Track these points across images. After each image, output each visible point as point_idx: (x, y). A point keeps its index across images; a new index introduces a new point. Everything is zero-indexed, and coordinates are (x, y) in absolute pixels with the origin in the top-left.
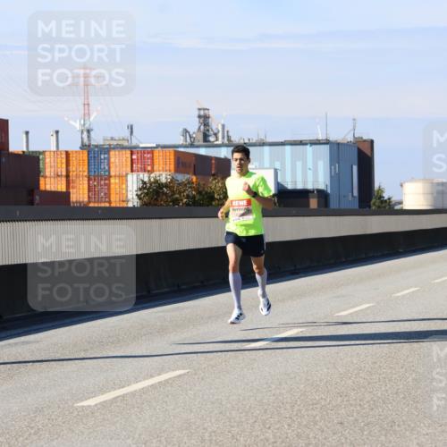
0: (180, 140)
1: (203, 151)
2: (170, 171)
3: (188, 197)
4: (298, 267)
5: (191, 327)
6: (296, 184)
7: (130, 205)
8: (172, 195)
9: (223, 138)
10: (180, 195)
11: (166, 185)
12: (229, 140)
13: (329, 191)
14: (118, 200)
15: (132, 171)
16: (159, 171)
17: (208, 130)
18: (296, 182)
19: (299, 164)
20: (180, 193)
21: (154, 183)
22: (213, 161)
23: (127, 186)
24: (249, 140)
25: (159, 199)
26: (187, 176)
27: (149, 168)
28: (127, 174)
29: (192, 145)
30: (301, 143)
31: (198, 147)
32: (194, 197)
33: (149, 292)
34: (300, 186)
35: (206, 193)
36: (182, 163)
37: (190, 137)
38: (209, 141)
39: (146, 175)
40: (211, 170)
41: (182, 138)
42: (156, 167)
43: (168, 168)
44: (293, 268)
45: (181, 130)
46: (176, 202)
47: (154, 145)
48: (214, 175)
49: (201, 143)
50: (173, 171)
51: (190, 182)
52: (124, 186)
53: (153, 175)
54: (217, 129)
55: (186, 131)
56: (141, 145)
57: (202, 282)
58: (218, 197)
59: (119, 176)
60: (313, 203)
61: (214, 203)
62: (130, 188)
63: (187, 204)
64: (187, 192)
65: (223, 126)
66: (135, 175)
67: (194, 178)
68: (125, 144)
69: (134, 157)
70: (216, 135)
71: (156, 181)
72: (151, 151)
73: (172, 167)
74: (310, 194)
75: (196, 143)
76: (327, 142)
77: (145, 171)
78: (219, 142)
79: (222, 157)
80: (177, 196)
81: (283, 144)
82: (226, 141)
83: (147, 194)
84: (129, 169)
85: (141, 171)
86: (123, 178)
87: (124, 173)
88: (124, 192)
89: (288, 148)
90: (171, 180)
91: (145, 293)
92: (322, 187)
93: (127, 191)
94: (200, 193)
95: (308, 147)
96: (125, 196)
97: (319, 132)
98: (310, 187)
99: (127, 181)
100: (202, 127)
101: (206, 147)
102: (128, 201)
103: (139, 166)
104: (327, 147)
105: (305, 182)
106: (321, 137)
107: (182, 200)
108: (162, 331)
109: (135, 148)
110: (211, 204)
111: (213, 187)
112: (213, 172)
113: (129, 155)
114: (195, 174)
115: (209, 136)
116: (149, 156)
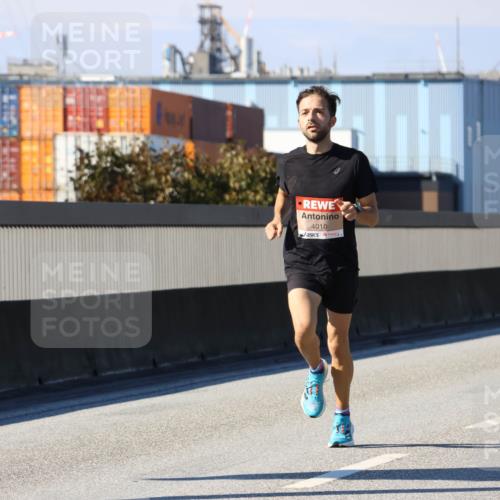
0: (162, 69)
1: (208, 92)
2: (142, 130)
3: (175, 183)
4: (396, 329)
5: (177, 446)
6: (395, 162)
7: (61, 198)
8: (144, 180)
9: (250, 65)
10: (159, 180)
11: (131, 160)
12: (261, 70)
13: (462, 177)
14: (36, 186)
15: (66, 129)
16: (120, 130)
17: (219, 50)
18: (395, 158)
19: (402, 122)
20: (158, 176)
21: (107, 155)
22: (229, 113)
23: (55, 159)
24: (302, 71)
25: (117, 187)
26: (174, 141)
27: (100, 124)
28: (55, 136)
29: (186, 80)
30: (407, 79)
31: (199, 82)
32: (187, 184)
33: (95, 373)
34: (402, 166)
35: (213, 177)
36: (167, 115)
37: (184, 63)
38: (220, 72)
39: (94, 137)
40: (224, 131)
41: (167, 64)
42: (113, 123)
43: (137, 125)
44: (384, 331)
45: (165, 47)
46: (149, 193)
47: (111, 78)
48: (230, 140)
49: (206, 75)
50: (148, 132)
51: (179, 154)
52: (49, 160)
53: (106, 138)
54: (237, 47)
55: (174, 51)
56: (85, 78)
57: (202, 356)
58: (237, 186)
59: (39, 139)
60: (430, 201)
61: (227, 197)
62: (60, 164)
63: (174, 200)
64: (172, 173)
65: (250, 42)
66: (71, 137)
67: (190, 147)
68: (53, 74)
69: (70, 101)
70: (235, 59)
71: (111, 152)
72: (104, 89)
73: (147, 123)
74: (424, 184)
75: (195, 76)
76: (459, 78)
77: (91, 129)
78: (241, 74)
79: (247, 104)
80: (153, 181)
81: (369, 80)
82: (255, 73)
83: (92, 177)
84: (60, 124)
85: (84, 130)
86: (47, 142)
87: (50, 134)
88: (49, 170)
89: (380, 89)
90: (142, 150)
91: (86, 376)
92: (447, 168)
93: (54, 169)
94: (199, 175)
95: (421, 86)
96: (50, 179)
97: (441, 57)
98: (423, 168)
99: (54, 149)
100: (208, 44)
101: (215, 83)
102: (55, 190)
103: (80, 119)
104: (458, 89)
105: (413, 158)
106: (446, 67)
107: (163, 190)
108: (120, 452)
109: (72, 82)
110: (223, 199)
111: (226, 165)
112: (228, 134)
113: (59, 98)
114: (192, 137)
115: (221, 61)
116: (100, 98)
